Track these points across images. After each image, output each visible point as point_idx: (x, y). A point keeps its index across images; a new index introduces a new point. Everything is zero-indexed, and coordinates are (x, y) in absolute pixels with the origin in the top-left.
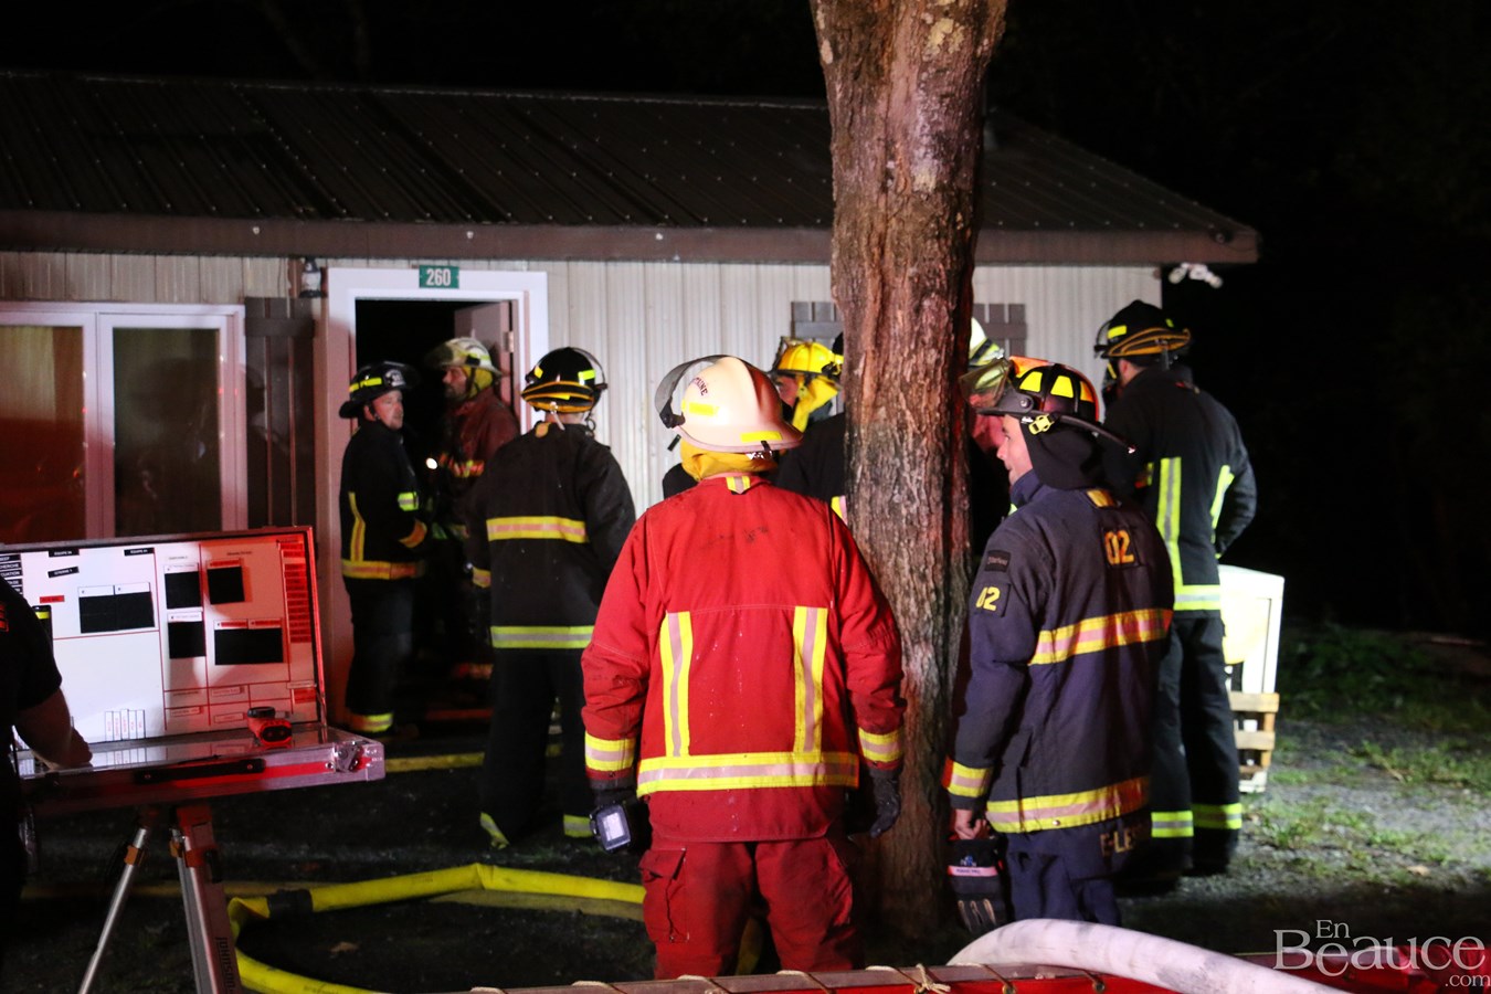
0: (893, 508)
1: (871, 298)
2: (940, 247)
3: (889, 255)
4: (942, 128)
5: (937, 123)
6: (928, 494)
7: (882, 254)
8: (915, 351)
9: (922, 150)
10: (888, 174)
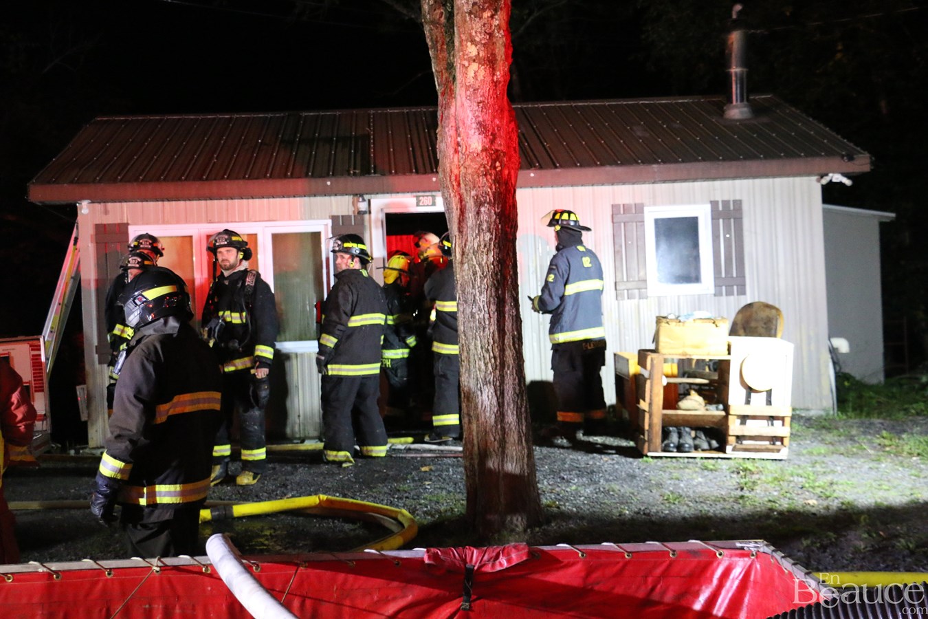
0: (473, 315)
1: (455, 208)
2: (487, 180)
3: (462, 185)
4: (481, 119)
5: (478, 117)
6: (489, 307)
7: (459, 185)
8: (479, 234)
9: (473, 131)
10: (458, 144)
